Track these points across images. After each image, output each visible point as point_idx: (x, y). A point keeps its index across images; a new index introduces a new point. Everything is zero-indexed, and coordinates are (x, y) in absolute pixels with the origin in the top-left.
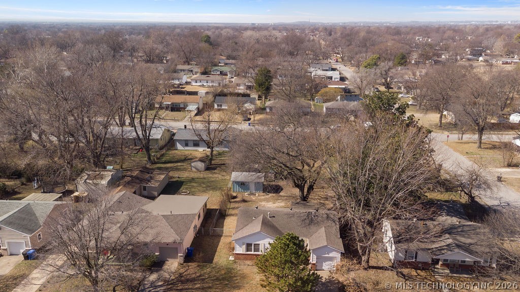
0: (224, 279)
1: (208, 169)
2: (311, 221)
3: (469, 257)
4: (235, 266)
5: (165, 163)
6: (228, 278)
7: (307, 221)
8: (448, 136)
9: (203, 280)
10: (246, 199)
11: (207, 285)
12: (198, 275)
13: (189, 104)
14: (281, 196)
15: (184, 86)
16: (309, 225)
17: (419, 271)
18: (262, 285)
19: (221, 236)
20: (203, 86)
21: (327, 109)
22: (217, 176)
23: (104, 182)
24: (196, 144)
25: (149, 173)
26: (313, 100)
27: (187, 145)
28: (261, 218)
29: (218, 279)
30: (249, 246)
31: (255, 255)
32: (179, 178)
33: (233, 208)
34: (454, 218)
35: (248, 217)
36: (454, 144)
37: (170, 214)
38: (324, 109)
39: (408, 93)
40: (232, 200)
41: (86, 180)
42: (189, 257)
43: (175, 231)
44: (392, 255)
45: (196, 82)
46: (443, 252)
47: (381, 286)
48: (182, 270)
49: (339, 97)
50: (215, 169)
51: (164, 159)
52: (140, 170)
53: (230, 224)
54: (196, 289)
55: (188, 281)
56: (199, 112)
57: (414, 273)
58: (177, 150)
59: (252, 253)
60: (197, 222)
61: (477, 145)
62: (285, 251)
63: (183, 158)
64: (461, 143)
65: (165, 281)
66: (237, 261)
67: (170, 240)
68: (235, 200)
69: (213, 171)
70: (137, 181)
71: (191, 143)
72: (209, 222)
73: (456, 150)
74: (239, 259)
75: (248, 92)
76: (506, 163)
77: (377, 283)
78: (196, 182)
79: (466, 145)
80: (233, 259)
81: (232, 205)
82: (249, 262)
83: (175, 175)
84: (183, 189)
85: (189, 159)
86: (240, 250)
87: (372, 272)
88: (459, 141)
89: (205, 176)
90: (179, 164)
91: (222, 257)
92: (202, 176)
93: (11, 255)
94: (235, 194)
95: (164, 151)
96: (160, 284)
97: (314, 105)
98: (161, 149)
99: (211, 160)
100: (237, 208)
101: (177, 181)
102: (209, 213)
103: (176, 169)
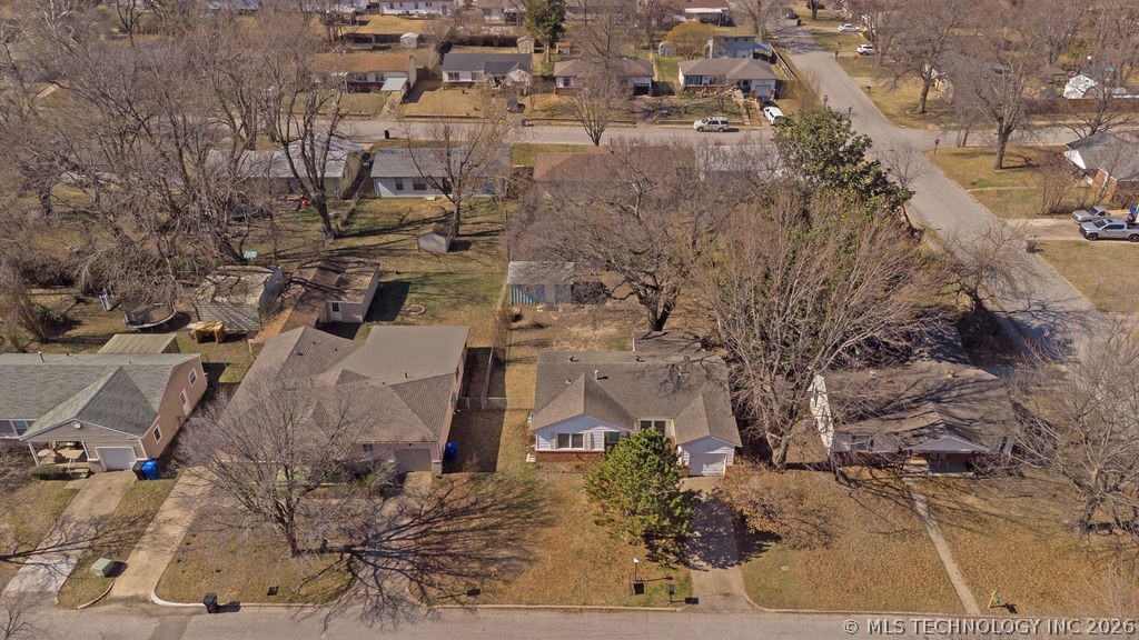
0: (521, 506)
1: (453, 247)
2: (676, 382)
3: (967, 446)
4: (539, 476)
5: (362, 234)
6: (527, 507)
7: (670, 386)
8: (937, 141)
9: (483, 510)
10: (543, 320)
11: (492, 521)
12: (472, 499)
13: (386, 74)
14: (608, 310)
15: (365, 18)
16: (674, 392)
17: (875, 471)
19: (504, 411)
20: (407, 16)
21: (687, 77)
22: (474, 265)
23: (253, 300)
24: (419, 186)
25: (338, 272)
26: (655, 48)
27: (400, 187)
28: (581, 381)
29: (510, 507)
30: (562, 440)
31: (575, 453)
32: (398, 273)
33: (517, 345)
34: (944, 364)
35: (553, 381)
36: (949, 159)
37: (404, 380)
38: (681, 78)
39: (855, 21)
40: (514, 325)
41: (214, 296)
42: (451, 461)
43: (421, 416)
44: (827, 440)
45: (392, 8)
46: (921, 439)
47: (808, 504)
48: (442, 492)
49: (710, 43)
50: (466, 246)
51: (356, 227)
52: (320, 268)
53: (519, 383)
54: (473, 530)
55: (454, 514)
56: (411, 94)
57: (866, 474)
58: (380, 198)
59: (569, 449)
60: (456, 386)
61: (994, 160)
62: (639, 467)
63: (395, 221)
64: (963, 155)
65: (415, 515)
66: (541, 464)
67: (414, 437)
68: (519, 323)
69: (466, 253)
70: (318, 294)
71: (408, 185)
72: (476, 379)
73: (951, 175)
74: (545, 460)
75: (510, 31)
76: (1048, 206)
77: (801, 497)
78: (435, 285)
79: (972, 162)
80: (533, 460)
81: (516, 337)
82: (563, 466)
83: (395, 268)
84: (410, 302)
85: (411, 223)
86: (545, 445)
87: (792, 475)
88: (960, 150)
89: (451, 267)
90: (391, 237)
91: (512, 460)
92: (443, 268)
93: (109, 470)
94: (516, 310)
95: (352, 203)
96: (406, 522)
97: (659, 63)
98: (348, 195)
99: (459, 223)
100: (526, 343)
101: (395, 281)
102: (473, 359)
103: (389, 251)
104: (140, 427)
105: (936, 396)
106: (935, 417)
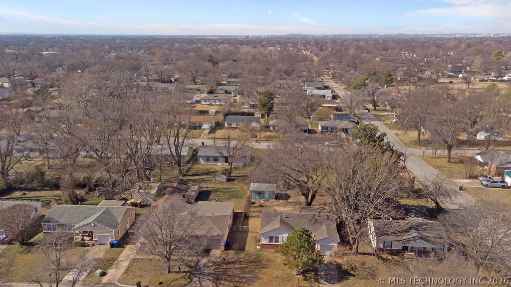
0: (254, 262)
1: (228, 180)
2: (315, 221)
3: (428, 245)
4: (261, 253)
5: (193, 175)
6: (257, 262)
7: (313, 221)
8: (424, 152)
9: (240, 262)
10: (263, 204)
11: (243, 266)
12: (236, 259)
13: (203, 123)
14: (289, 202)
15: (195, 105)
16: (314, 223)
17: (393, 256)
18: (284, 264)
19: (248, 232)
20: (211, 105)
21: (322, 127)
22: (236, 186)
23: (154, 192)
24: (216, 159)
25: (185, 185)
26: (310, 118)
27: (208, 160)
28: (279, 218)
29: (250, 262)
30: (271, 239)
31: (276, 245)
32: (207, 188)
33: (254, 212)
34: (419, 218)
35: (269, 218)
36: (429, 159)
37: (211, 215)
38: (320, 128)
39: (392, 111)
40: (252, 205)
41: (139, 190)
42: (228, 246)
43: (218, 227)
44: (374, 244)
45: (205, 102)
46: (410, 242)
47: (366, 266)
48: (224, 256)
49: (332, 116)
50: (234, 180)
51: (191, 173)
52: (178, 183)
53: (254, 224)
54: (236, 268)
55: (229, 263)
56: (212, 130)
57: (390, 257)
58: (200, 164)
59: (274, 243)
60: (230, 222)
61: (447, 160)
62: (300, 239)
63: (206, 171)
64: (435, 157)
65: (214, 263)
66: (262, 249)
67: (215, 234)
68: (254, 205)
69: (233, 182)
70: (178, 191)
71: (211, 159)
72: (237, 221)
73: (429, 164)
74: (264, 248)
75: (252, 111)
76: (468, 175)
77: (364, 264)
78: (221, 192)
79: (439, 160)
80: (259, 248)
81: (252, 209)
82: (271, 250)
83: (205, 186)
84: (212, 196)
85: (212, 172)
86: (265, 241)
87: (360, 256)
88: (434, 156)
89: (228, 187)
90: (204, 176)
91: (251, 247)
92: (225, 187)
93: (100, 245)
94: (253, 201)
95: (189, 165)
96: (210, 265)
97: (311, 123)
98: (188, 162)
99: (230, 173)
100: (257, 211)
101: (206, 190)
102: (236, 216)
103: (204, 181)
104: (114, 227)
105: (416, 227)
106: (415, 234)
